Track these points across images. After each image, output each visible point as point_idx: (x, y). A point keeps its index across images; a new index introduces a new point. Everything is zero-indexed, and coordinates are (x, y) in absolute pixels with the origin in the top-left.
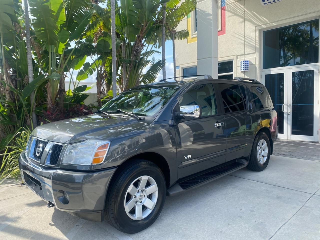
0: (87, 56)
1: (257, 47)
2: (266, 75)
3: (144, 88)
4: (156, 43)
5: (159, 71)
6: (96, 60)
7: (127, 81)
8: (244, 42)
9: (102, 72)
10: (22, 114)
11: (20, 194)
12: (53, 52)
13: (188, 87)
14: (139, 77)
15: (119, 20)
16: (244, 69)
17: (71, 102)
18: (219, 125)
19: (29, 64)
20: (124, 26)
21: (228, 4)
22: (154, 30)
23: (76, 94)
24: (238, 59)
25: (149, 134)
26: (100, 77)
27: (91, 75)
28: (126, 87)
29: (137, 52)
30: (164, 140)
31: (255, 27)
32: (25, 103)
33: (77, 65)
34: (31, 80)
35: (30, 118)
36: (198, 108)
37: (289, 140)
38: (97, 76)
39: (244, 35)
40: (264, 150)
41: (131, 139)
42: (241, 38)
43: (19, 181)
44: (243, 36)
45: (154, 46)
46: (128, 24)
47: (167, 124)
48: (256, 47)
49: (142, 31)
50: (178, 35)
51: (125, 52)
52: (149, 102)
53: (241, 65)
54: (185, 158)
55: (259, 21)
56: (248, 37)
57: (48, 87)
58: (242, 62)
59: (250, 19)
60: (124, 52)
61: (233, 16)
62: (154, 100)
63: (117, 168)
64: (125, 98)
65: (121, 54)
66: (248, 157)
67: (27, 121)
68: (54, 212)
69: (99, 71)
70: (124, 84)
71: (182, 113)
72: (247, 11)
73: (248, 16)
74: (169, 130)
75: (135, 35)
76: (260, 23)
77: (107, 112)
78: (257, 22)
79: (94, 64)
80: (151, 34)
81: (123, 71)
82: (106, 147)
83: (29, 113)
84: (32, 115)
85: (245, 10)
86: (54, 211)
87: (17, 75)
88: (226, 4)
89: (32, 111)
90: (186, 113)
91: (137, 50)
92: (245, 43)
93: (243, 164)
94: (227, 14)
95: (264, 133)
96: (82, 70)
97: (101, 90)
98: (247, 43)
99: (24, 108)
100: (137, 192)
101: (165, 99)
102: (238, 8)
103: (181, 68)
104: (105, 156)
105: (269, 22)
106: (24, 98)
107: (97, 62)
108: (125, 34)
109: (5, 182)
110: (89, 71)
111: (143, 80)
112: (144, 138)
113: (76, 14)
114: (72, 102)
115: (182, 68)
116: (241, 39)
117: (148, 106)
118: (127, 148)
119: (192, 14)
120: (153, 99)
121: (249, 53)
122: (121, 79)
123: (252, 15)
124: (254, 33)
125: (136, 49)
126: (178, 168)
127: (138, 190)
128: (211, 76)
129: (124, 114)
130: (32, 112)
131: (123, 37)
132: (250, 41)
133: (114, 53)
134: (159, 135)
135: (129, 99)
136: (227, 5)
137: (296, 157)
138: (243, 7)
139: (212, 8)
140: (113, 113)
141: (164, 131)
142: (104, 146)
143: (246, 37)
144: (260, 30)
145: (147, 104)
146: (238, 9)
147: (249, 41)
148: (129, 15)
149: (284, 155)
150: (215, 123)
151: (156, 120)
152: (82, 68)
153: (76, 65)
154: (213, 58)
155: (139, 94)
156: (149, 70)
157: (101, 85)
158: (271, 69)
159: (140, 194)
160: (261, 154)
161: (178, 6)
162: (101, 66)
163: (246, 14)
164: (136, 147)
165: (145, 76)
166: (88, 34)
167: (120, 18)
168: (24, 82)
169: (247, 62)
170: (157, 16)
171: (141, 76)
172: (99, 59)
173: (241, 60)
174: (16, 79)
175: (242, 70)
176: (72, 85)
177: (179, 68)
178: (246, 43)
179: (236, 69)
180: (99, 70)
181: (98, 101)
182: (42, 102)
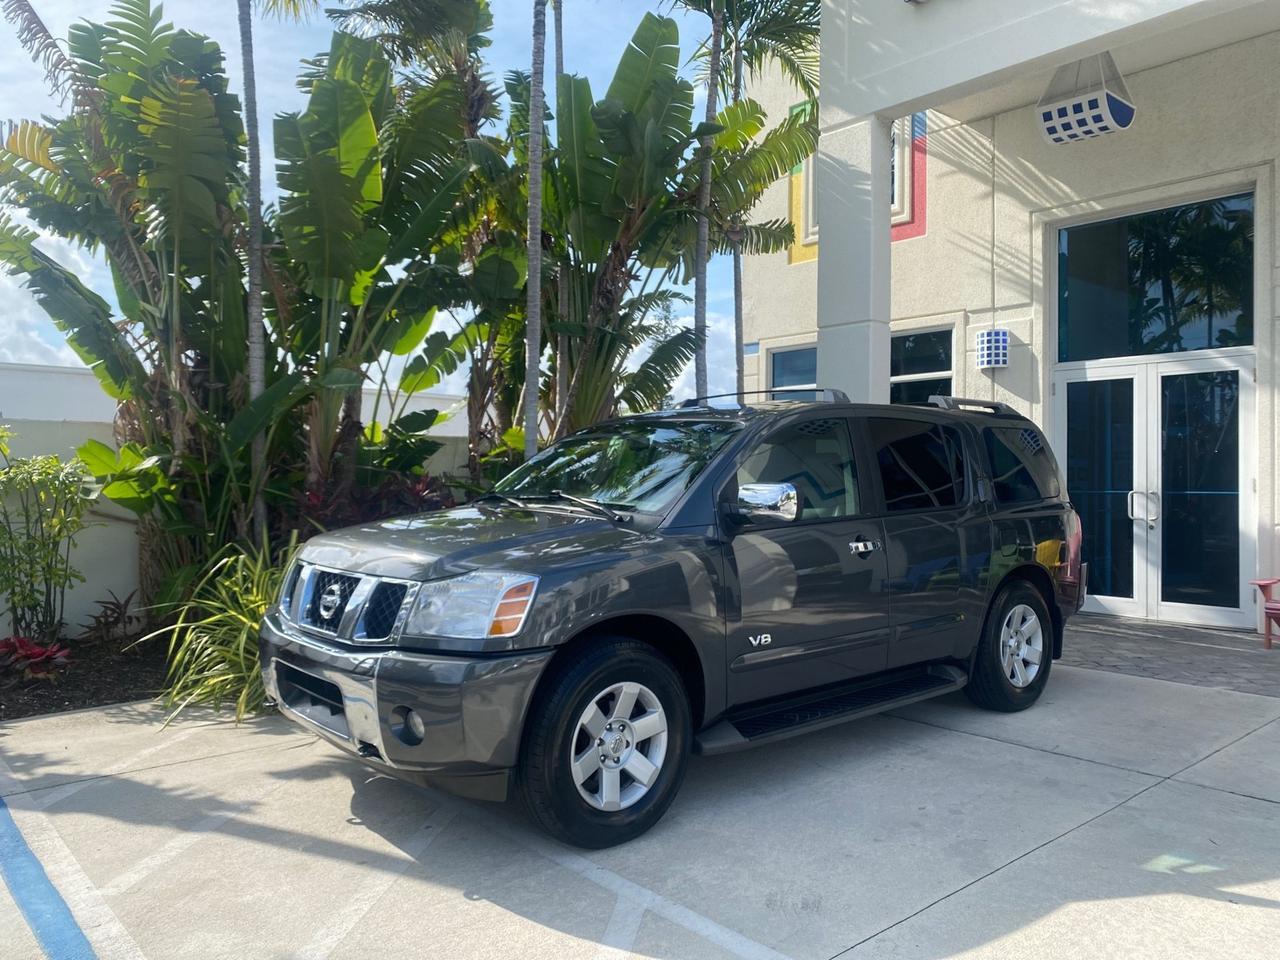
0: (440, 310)
1: (1037, 286)
2: (1068, 384)
3: (630, 426)
4: (675, 266)
5: (685, 364)
6: (468, 324)
7: (571, 396)
8: (990, 265)
9: (489, 364)
10: (223, 499)
11: (239, 748)
12: (333, 298)
13: (771, 425)
14: (611, 382)
15: (551, 190)
16: (989, 362)
17: (382, 467)
18: (866, 546)
19: (252, 336)
20: (568, 209)
21: (937, 131)
22: (669, 223)
23: (399, 440)
24: (971, 326)
25: (643, 566)
26: (478, 384)
27: (448, 374)
28: (565, 416)
29: (607, 299)
30: (690, 588)
31: (1031, 213)
32: (234, 465)
33: (403, 338)
34: (256, 388)
35: (247, 517)
36: (793, 493)
37: (1154, 621)
38: (472, 378)
39: (990, 239)
40: (1029, 642)
41: (585, 579)
42: (981, 251)
43: (226, 713)
44: (987, 245)
45: (670, 278)
46: (583, 203)
47: (700, 537)
48: (1032, 284)
49: (628, 227)
50: (755, 237)
51: (566, 296)
52: (646, 471)
53: (980, 346)
54: (754, 642)
55: (1045, 196)
56: (1004, 250)
57: (314, 414)
58: (983, 335)
59: (1013, 186)
60: (563, 296)
61: (953, 172)
62: (664, 465)
63: (554, 652)
64: (567, 458)
65: (553, 301)
66: (968, 660)
67: (238, 525)
68: (354, 796)
69: (480, 360)
70: (561, 408)
71: (746, 505)
72: (1001, 156)
73: (1006, 173)
74: (707, 555)
75: (603, 242)
76: (1047, 201)
77: (518, 499)
78: (1035, 197)
79: (463, 336)
80: (660, 238)
81: (558, 362)
82: (528, 591)
83: (245, 499)
84: (254, 505)
85: (994, 156)
86: (353, 792)
87: (208, 373)
88: (928, 130)
89: (257, 492)
90: (757, 507)
91: (610, 292)
92: (994, 270)
93: (950, 682)
94: (933, 166)
95: (1028, 585)
96: (420, 357)
97: (483, 426)
98: (1002, 271)
99: (231, 481)
100: (608, 730)
101: (700, 461)
102: (969, 146)
103: (764, 351)
104: (523, 616)
105: (1076, 199)
106: (232, 449)
107: (473, 330)
108: (569, 236)
109: (184, 716)
110: (445, 361)
111: (627, 396)
112: (625, 578)
113: (414, 176)
114: (385, 464)
115: (768, 350)
116: (979, 256)
117: (642, 481)
118: (573, 608)
119: (806, 167)
120: (660, 463)
121: (1010, 304)
122: (550, 390)
123: (1018, 172)
124: (1026, 237)
125: (606, 288)
126: (729, 671)
127: (610, 725)
128: (844, 394)
129: (573, 505)
130: (255, 496)
131: (563, 248)
132: (1012, 263)
133: (535, 306)
134: (676, 568)
135: (579, 461)
136: (933, 132)
137: (1153, 675)
138: (986, 143)
139: (870, 155)
140: (537, 501)
141: (689, 559)
142: (521, 590)
143: (998, 247)
144: (1047, 227)
145: (638, 476)
146: (969, 150)
147: (1007, 263)
148: (586, 172)
149: (1115, 668)
150: (852, 541)
151: (666, 524)
152: (419, 350)
153: (401, 338)
154: (871, 324)
155: (612, 443)
156: (651, 360)
157: (483, 408)
158: (1089, 364)
159: (616, 735)
160: (1018, 655)
161: (755, 143)
162: (485, 344)
163: (999, 167)
164: (599, 605)
165: (634, 381)
166: (448, 238)
167: (554, 184)
168: (229, 393)
169: (1001, 338)
170: (679, 178)
171: (622, 379)
172: (479, 320)
173: (979, 328)
174: (207, 384)
175: (982, 363)
176: (385, 403)
177: (757, 352)
178: (998, 270)
179: (962, 362)
180: (479, 357)
181: (471, 464)
182: (284, 461)
